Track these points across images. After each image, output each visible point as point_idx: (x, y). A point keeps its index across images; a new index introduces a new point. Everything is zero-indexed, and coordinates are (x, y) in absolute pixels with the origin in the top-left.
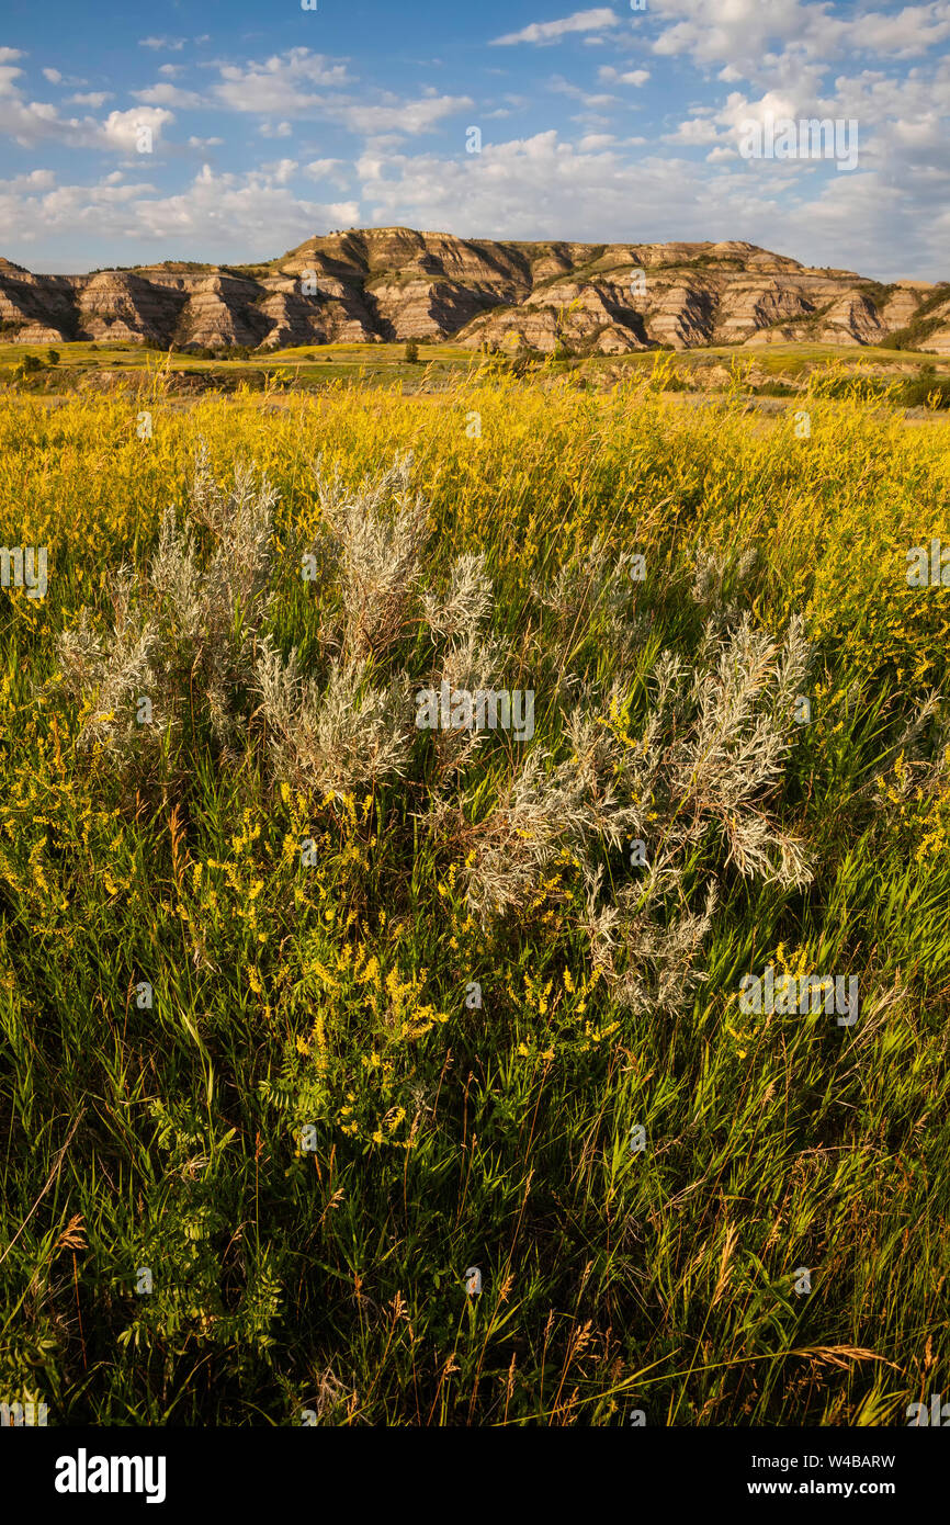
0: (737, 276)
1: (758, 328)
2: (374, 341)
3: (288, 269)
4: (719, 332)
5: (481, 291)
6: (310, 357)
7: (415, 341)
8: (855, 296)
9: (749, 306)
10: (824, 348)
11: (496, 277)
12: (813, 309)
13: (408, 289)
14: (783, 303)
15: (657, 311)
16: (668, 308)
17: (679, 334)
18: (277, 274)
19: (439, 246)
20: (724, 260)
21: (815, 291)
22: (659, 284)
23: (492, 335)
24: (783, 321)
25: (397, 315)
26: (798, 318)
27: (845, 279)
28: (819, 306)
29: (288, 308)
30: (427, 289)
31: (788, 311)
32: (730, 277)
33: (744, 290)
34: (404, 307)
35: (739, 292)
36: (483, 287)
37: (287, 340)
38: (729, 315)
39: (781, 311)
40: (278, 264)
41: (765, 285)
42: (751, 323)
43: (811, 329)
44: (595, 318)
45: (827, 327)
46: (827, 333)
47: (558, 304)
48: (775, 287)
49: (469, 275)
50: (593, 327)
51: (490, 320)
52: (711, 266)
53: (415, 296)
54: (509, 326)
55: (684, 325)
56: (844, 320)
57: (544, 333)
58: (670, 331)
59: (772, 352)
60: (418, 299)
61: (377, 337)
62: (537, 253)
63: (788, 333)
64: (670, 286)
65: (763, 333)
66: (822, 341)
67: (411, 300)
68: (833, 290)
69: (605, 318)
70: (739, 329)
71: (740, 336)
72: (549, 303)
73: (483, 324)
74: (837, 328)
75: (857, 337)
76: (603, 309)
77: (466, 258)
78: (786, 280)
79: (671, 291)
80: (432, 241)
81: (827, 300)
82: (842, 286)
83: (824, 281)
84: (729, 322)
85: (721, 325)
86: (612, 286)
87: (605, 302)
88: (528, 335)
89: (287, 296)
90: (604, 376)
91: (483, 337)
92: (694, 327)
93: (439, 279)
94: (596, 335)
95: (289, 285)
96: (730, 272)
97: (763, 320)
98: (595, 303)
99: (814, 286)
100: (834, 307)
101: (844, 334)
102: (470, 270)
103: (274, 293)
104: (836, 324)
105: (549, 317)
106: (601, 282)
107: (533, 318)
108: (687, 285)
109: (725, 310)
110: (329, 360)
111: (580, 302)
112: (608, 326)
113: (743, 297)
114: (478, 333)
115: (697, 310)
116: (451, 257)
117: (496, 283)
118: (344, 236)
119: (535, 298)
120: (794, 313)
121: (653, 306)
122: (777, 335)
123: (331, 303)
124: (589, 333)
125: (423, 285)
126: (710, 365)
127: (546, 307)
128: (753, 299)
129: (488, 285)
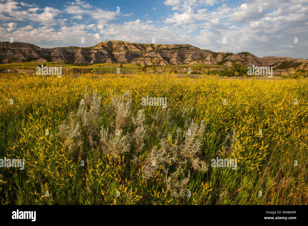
0: (187, 51)
1: (192, 61)
2: (113, 63)
3: (95, 48)
4: (185, 62)
5: (136, 53)
6: (100, 66)
7: (122, 63)
8: (211, 55)
9: (190, 57)
10: (206, 65)
11: (139, 50)
12: (203, 57)
13: (121, 53)
14: (197, 56)
15: (172, 57)
16: (174, 57)
17: (176, 62)
18: (93, 49)
19: (127, 44)
20: (185, 48)
21: (203, 54)
22: (172, 52)
23: (138, 62)
24: (197, 60)
25: (118, 58)
26: (200, 59)
27: (209, 51)
28: (204, 57)
29: (95, 56)
30: (124, 53)
31: (198, 57)
32: (186, 51)
33: (189, 53)
34: (120, 56)
35: (188, 54)
36: (136, 52)
37: (95, 62)
38: (186, 58)
39: (196, 57)
40: (94, 47)
41: (193, 52)
42: (191, 60)
43: (203, 61)
44: (159, 59)
45: (206, 61)
46: (206, 62)
47: (151, 56)
48: (195, 53)
49: (133, 50)
50: (159, 60)
51: (137, 59)
52: (182, 49)
53: (122, 54)
54: (141, 60)
55: (177, 60)
56: (209, 59)
57: (149, 62)
58: (174, 61)
59: (195, 65)
60: (123, 55)
61: (114, 62)
62: (147, 46)
63: (198, 62)
64: (174, 53)
65: (193, 62)
66: (205, 63)
67: (121, 55)
68: (206, 54)
69: (161, 59)
70: (188, 61)
71: (189, 62)
72: (150, 56)
73: (136, 60)
74: (208, 61)
75: (212, 63)
76: (161, 57)
77: (133, 47)
78: (197, 51)
79: (174, 54)
80: (126, 43)
81: (205, 55)
82: (208, 53)
83: (205, 52)
84: (186, 60)
85: (185, 60)
86: (162, 52)
87: (161, 55)
88: (146, 62)
89: (95, 53)
90: (161, 70)
91: (136, 62)
92: (179, 60)
93: (127, 51)
94: (160, 62)
95: (96, 51)
96: (186, 50)
97: (193, 59)
98: (159, 56)
99: (203, 53)
100: (207, 57)
101: (209, 62)
102: (133, 49)
103: (93, 53)
104: (207, 60)
105: (150, 58)
106: (160, 52)
107: (147, 59)
108: (178, 52)
109: (185, 57)
110: (104, 67)
111: (156, 56)
112: (162, 60)
113: (189, 55)
114: (135, 62)
115: (180, 57)
116: (130, 46)
117: (139, 52)
118: (108, 42)
119: (147, 55)
120: (199, 58)
121: (171, 56)
122: (196, 62)
123: (105, 55)
124: (158, 62)
125: (124, 52)
126: (183, 68)
127: (149, 56)
128: (191, 55)
129: (137, 52)
